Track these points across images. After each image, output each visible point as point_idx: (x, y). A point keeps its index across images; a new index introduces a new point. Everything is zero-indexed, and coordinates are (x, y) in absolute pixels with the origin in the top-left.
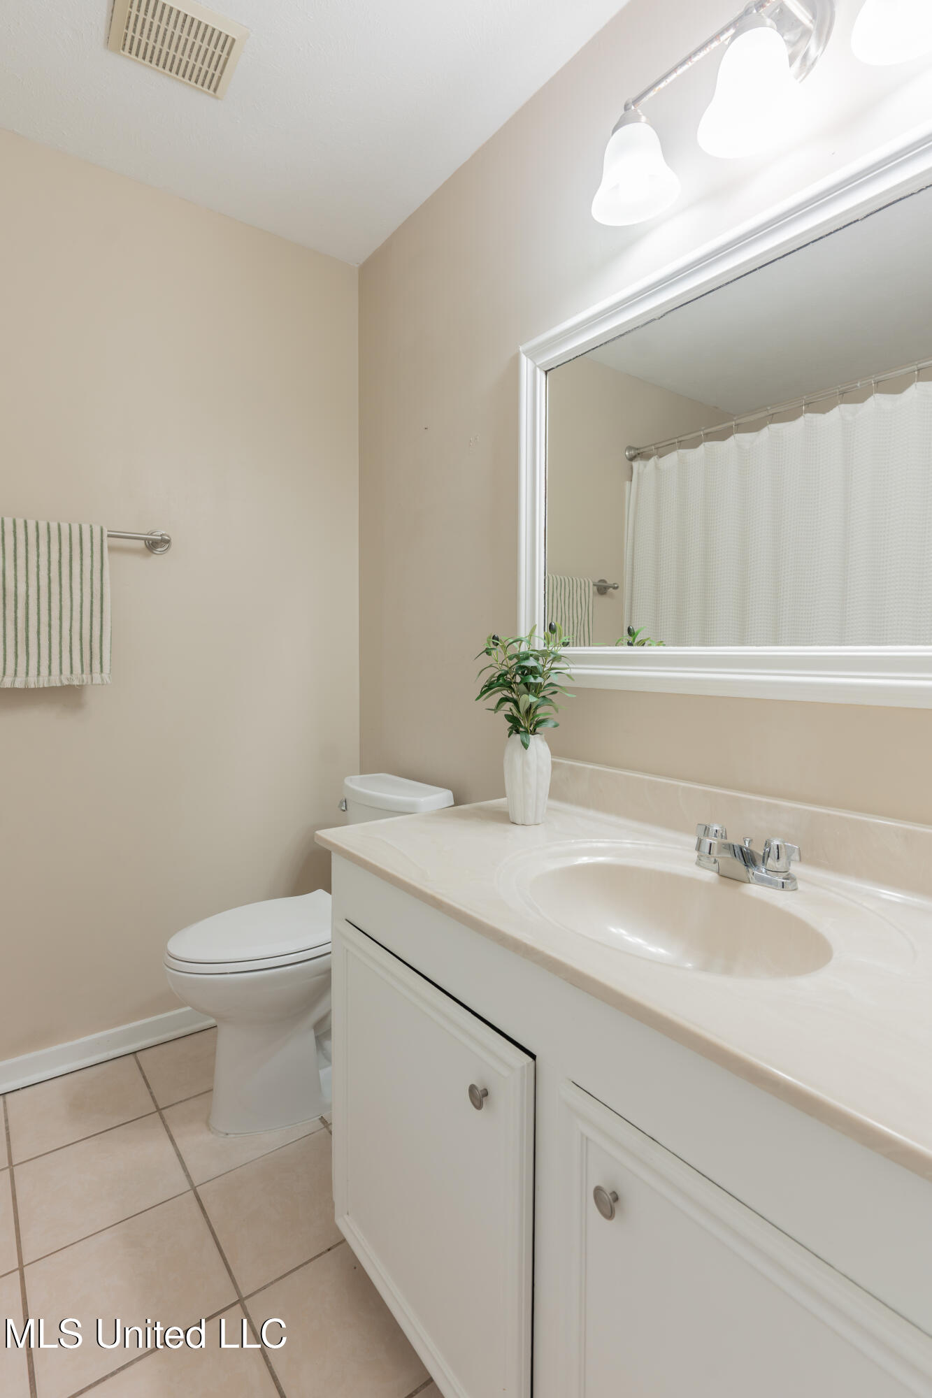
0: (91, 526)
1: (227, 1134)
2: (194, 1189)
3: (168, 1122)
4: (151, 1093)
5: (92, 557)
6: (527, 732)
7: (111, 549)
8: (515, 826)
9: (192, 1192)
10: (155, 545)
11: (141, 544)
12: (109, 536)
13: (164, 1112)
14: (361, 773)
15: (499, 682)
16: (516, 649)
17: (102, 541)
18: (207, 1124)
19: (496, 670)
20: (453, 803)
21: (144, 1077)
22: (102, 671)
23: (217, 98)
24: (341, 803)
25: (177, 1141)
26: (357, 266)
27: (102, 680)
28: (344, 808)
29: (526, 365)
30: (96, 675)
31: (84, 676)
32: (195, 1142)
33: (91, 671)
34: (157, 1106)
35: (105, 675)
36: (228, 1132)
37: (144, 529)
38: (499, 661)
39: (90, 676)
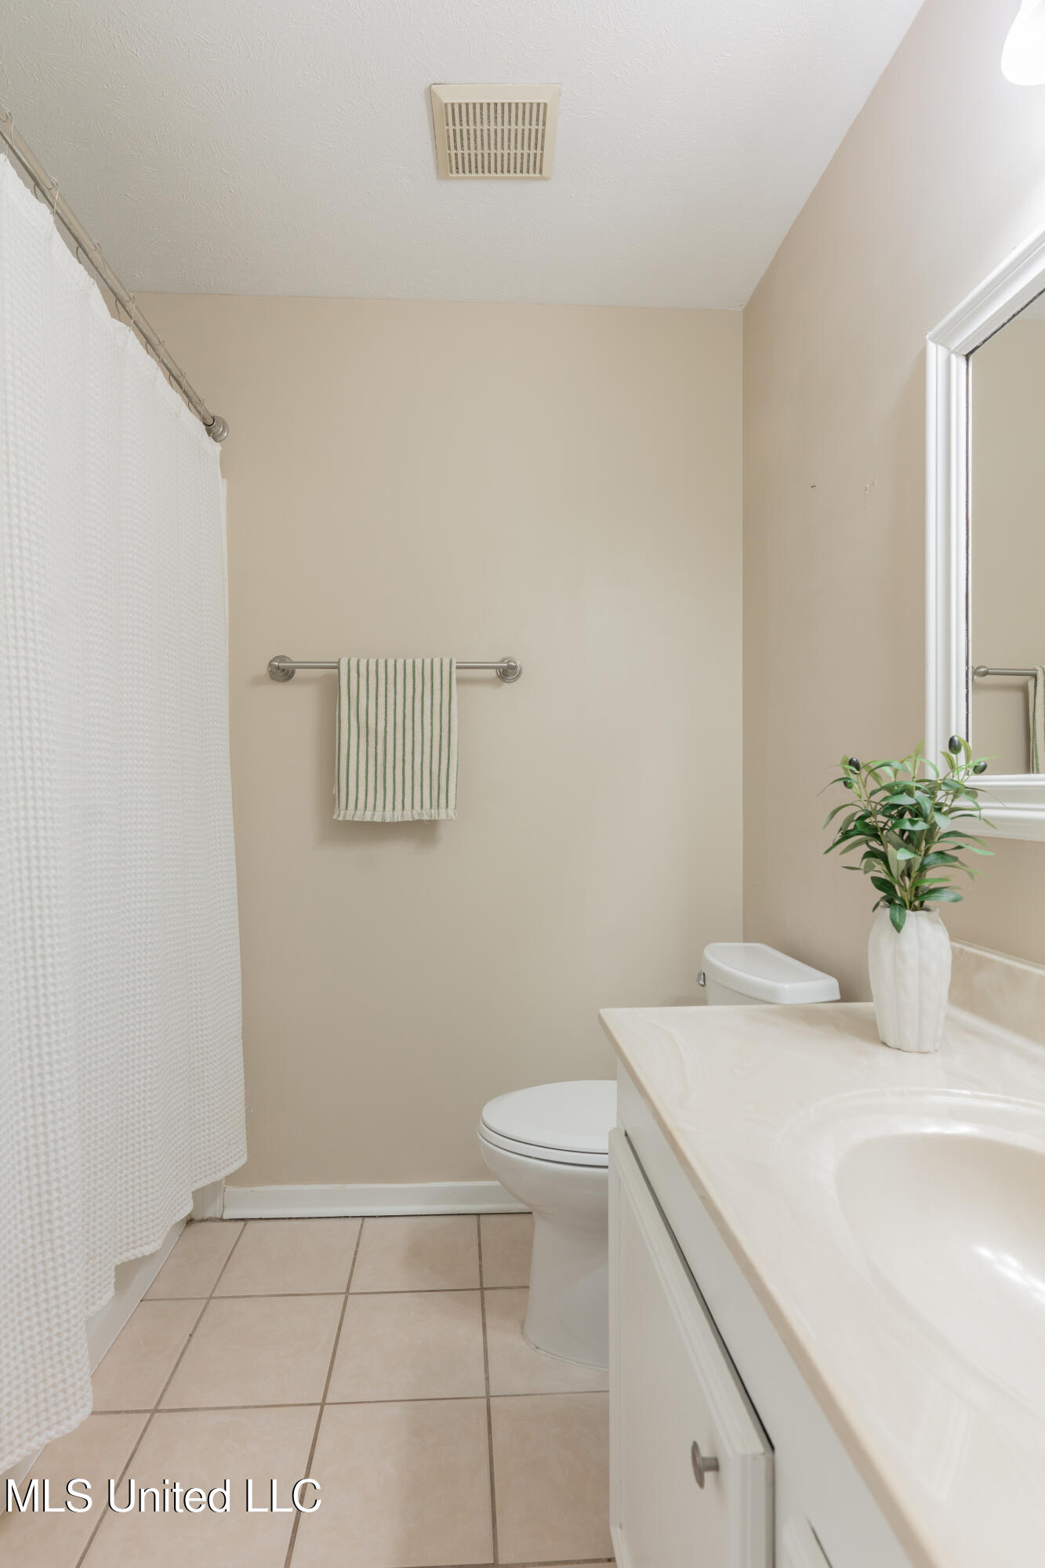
0: (441, 659)
1: (538, 1348)
2: (488, 1397)
3: (486, 1306)
4: (480, 1266)
5: (441, 690)
6: (903, 906)
7: (460, 681)
8: (886, 1049)
9: (485, 1400)
10: (507, 673)
11: (492, 673)
12: (458, 668)
13: (486, 1293)
14: (745, 940)
15: (863, 828)
16: (890, 778)
17: (450, 673)
18: (522, 1323)
19: (858, 809)
20: (838, 997)
21: (480, 1245)
22: (447, 807)
23: (547, 179)
24: (699, 975)
25: (489, 1332)
26: (741, 309)
27: (448, 816)
28: (702, 983)
29: (935, 355)
30: (443, 811)
31: (433, 811)
32: (504, 1339)
33: (438, 806)
34: (481, 1283)
35: (451, 811)
36: (539, 1346)
37: (495, 657)
38: (859, 798)
39: (437, 811)
